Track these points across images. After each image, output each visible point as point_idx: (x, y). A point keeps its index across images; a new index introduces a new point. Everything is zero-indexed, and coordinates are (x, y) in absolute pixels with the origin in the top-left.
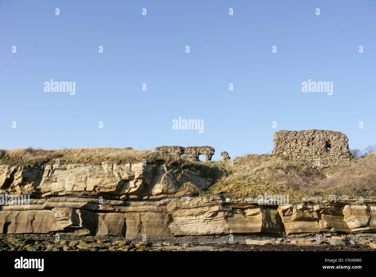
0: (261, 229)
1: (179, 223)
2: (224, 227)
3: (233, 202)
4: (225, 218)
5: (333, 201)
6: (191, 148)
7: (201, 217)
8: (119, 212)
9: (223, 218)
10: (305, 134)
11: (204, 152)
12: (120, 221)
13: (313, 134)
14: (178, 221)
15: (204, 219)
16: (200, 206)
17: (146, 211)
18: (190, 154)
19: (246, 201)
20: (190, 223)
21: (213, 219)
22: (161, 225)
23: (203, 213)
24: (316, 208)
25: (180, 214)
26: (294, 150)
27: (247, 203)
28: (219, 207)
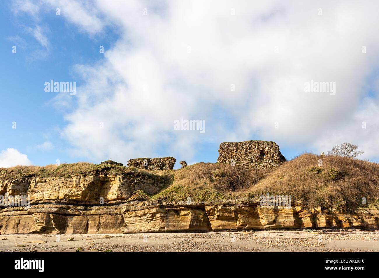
0: (188, 226)
1: (128, 223)
2: (161, 225)
3: (168, 204)
4: (161, 219)
5: (246, 203)
6: (157, 159)
7: (144, 217)
8: (84, 215)
9: (160, 218)
10: (244, 144)
11: (167, 162)
12: (84, 222)
13: (250, 144)
14: (127, 221)
15: (146, 219)
16: (143, 208)
17: (104, 214)
18: (156, 164)
19: (179, 203)
20: (137, 222)
21: (152, 219)
22: (114, 225)
23: (146, 214)
24: (233, 208)
25: (129, 215)
26: (234, 158)
27: (179, 206)
28: (157, 209)
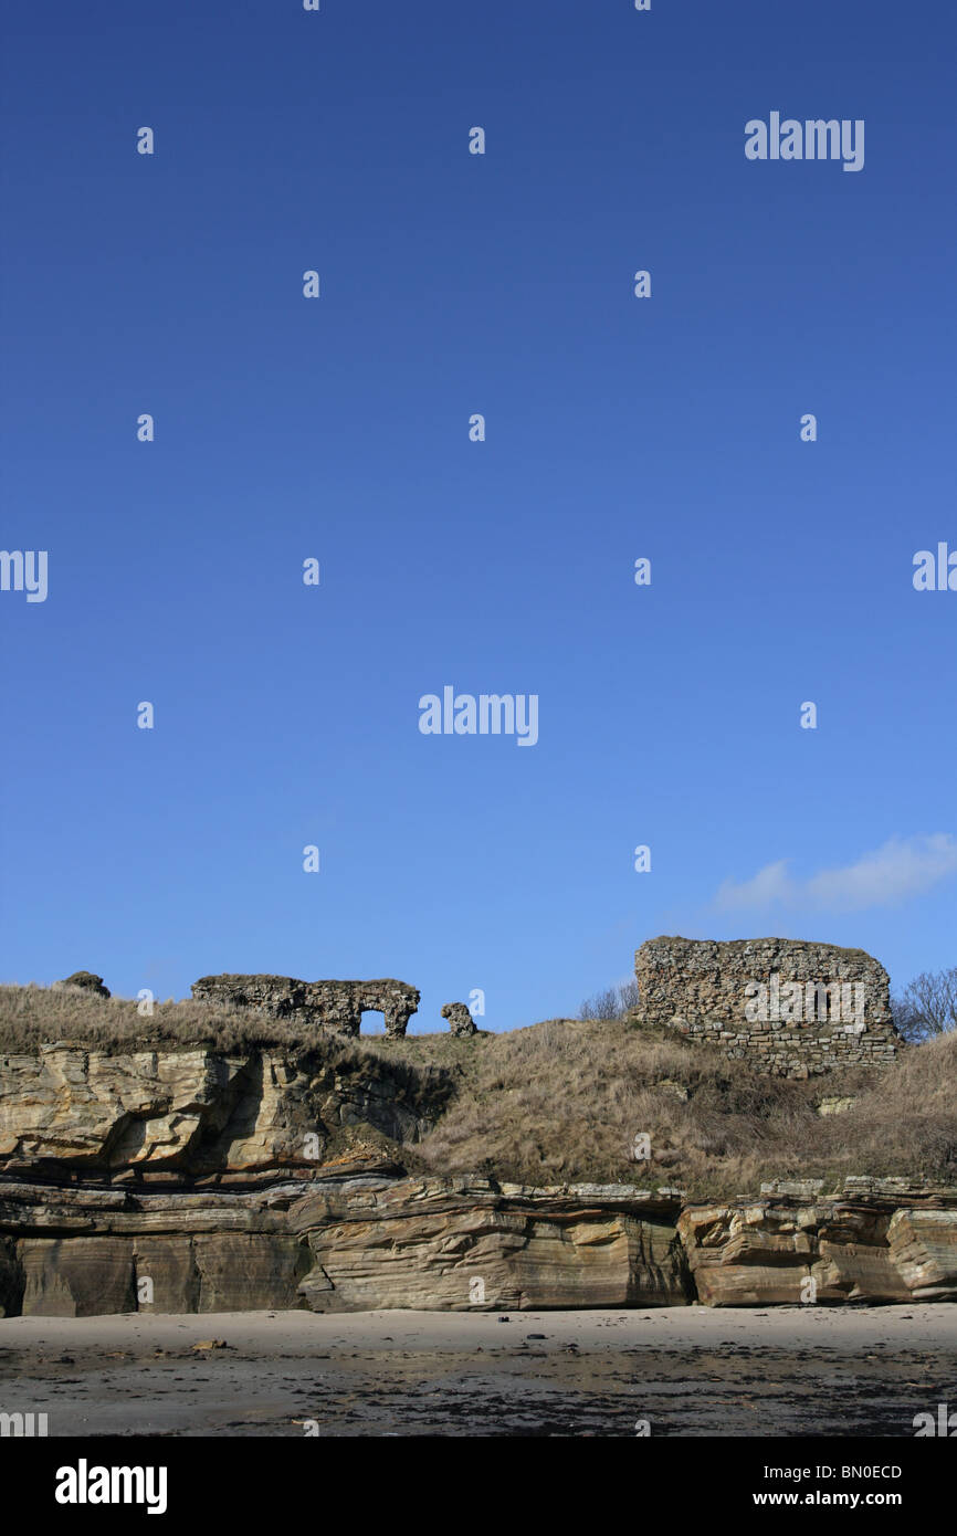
0: (625, 1291)
1: (336, 1274)
2: (504, 1283)
3: (531, 1196)
4: (505, 1256)
5: (859, 1198)
6: (333, 985)
7: (421, 1250)
8: (109, 1233)
9: (499, 1255)
10: (747, 952)
11: (383, 1001)
12: (119, 1266)
13: (775, 955)
14: (335, 1267)
15: (431, 1257)
16: (415, 1210)
17: (211, 1231)
18: (331, 1008)
19: (576, 1193)
20: (380, 1271)
21: (462, 1258)
22: (270, 1281)
23: (428, 1236)
24: (806, 1218)
25: (341, 1239)
26: (708, 1008)
27: (577, 1204)
28: (486, 1215)
